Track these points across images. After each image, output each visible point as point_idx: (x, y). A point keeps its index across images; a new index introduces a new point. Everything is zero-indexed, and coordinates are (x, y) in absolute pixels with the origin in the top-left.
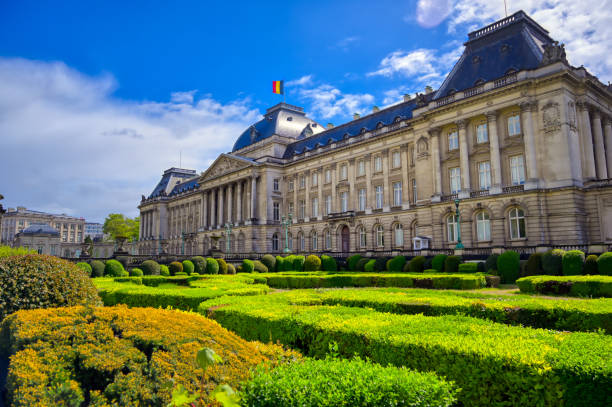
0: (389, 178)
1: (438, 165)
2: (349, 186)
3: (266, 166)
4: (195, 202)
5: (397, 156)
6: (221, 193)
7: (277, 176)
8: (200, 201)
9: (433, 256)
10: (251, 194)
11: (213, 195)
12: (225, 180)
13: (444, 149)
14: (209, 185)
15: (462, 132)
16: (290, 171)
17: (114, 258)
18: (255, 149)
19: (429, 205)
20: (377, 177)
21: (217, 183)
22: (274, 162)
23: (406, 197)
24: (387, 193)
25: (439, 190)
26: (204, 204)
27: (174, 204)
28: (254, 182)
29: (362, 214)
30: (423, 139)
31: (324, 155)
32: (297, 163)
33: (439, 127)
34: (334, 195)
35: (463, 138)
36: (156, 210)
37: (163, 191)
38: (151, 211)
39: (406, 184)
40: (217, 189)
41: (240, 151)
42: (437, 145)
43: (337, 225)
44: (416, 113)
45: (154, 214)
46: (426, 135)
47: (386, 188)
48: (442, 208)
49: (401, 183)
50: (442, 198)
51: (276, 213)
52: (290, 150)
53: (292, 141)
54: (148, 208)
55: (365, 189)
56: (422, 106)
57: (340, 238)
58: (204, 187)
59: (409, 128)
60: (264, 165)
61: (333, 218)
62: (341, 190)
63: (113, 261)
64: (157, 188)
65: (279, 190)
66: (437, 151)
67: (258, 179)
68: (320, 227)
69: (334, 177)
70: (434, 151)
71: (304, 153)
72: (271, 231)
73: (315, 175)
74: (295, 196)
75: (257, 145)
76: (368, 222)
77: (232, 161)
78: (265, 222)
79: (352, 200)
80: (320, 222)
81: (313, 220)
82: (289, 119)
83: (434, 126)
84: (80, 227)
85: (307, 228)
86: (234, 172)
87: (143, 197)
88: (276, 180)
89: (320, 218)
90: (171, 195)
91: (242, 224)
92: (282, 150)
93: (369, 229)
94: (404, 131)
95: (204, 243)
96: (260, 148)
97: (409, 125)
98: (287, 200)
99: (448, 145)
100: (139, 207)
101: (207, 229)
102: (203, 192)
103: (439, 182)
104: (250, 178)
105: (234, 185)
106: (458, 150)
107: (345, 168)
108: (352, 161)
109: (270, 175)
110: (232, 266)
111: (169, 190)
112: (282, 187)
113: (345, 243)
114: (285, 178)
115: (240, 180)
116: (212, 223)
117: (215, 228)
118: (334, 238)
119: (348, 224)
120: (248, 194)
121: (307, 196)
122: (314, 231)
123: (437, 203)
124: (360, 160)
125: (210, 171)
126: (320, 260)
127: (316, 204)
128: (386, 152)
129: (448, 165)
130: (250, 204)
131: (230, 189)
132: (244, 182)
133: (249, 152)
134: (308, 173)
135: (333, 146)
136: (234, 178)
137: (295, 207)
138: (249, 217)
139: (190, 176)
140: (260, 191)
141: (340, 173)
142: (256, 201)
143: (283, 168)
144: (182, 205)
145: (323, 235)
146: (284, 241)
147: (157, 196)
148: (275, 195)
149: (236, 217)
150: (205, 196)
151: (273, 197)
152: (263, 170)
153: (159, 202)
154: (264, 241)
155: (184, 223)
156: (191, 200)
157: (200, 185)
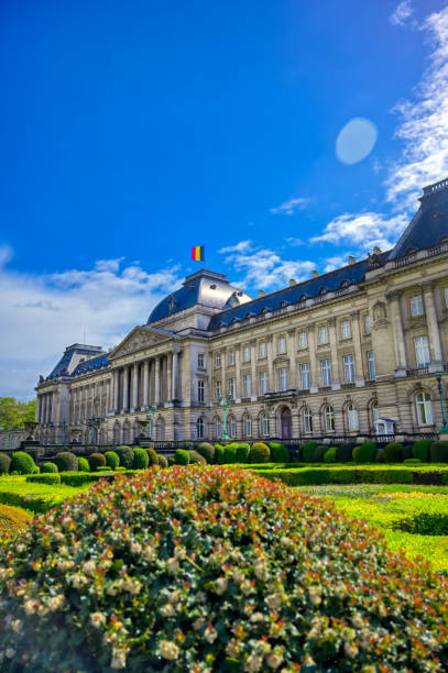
0: (338, 350)
1: (401, 334)
2: (288, 360)
3: (189, 339)
4: (102, 383)
5: (346, 325)
6: (135, 371)
7: (202, 351)
8: (109, 381)
9: (412, 443)
10: (171, 372)
11: (126, 373)
12: (140, 356)
13: (406, 315)
14: (121, 363)
15: (428, 295)
16: (217, 345)
17: (21, 449)
18: (174, 321)
19: (393, 381)
20: (322, 350)
21: (130, 360)
22: (197, 335)
23: (360, 372)
24: (335, 369)
25: (404, 364)
26: (114, 384)
27: (78, 384)
28: (175, 357)
29: (306, 393)
30: (379, 304)
31: (258, 326)
32: (226, 335)
33: (398, 291)
34: (270, 372)
35: (429, 302)
36: (56, 392)
37: (65, 370)
38: (51, 393)
39: (359, 357)
40: (130, 367)
41: (157, 323)
42: (398, 312)
43: (276, 406)
44: (369, 276)
45: (54, 396)
46: (383, 299)
47: (335, 362)
48: (410, 384)
49: (353, 356)
50: (408, 373)
51: (201, 392)
52: (216, 322)
53: (217, 311)
54: (46, 390)
55: (309, 364)
56: (377, 268)
57: (279, 422)
58: (115, 365)
59: (362, 293)
60: (187, 339)
61: (271, 399)
62: (279, 366)
63: (21, 453)
64: (58, 367)
65: (204, 367)
66: (398, 318)
67: (180, 355)
68: (255, 409)
69: (270, 351)
70: (395, 318)
71: (232, 324)
72: (197, 414)
73: (247, 350)
74: (223, 373)
75: (177, 315)
76: (315, 403)
77: (148, 334)
78: (189, 405)
79: (293, 377)
80: (255, 403)
81: (246, 401)
82: (213, 287)
83: (393, 289)
85: (238, 411)
86: (151, 347)
87: (41, 377)
88: (201, 356)
89: (254, 399)
90: (73, 374)
91: (161, 406)
92: (206, 321)
93: (316, 410)
94: (354, 296)
95: (114, 430)
96: (180, 319)
97: (362, 289)
98: (214, 378)
99: (410, 312)
100: (37, 389)
101: (118, 413)
102: (113, 371)
103: (403, 354)
104: (171, 353)
105: (151, 361)
106: (425, 316)
107: (282, 341)
108: (292, 332)
109: (193, 351)
110: (164, 458)
111: (71, 369)
112: (208, 363)
113: (286, 429)
114: (210, 353)
115: (158, 356)
116: (125, 406)
117: (128, 412)
118: (272, 422)
119: (289, 405)
120: (169, 372)
121: (238, 373)
122: (247, 414)
123: (403, 379)
124: (302, 331)
125: (122, 346)
126: (268, 450)
127: (248, 382)
128: (332, 321)
129: (412, 334)
130: (171, 384)
131: (146, 367)
132: (163, 358)
133: (168, 323)
134: (238, 346)
135: (268, 315)
136: (151, 353)
137: (223, 386)
138: (169, 399)
139: (94, 353)
140: (183, 368)
141: (277, 347)
142: (178, 379)
143: (209, 342)
144: (87, 386)
145: (258, 419)
146: (211, 426)
147: (57, 376)
148: (200, 373)
149: (154, 399)
150: (117, 375)
151: (197, 375)
152: (186, 344)
153: (60, 383)
154: (188, 427)
155: (89, 407)
156: (98, 379)
157: (109, 362)
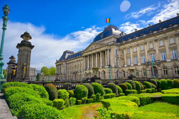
2: (155, 50)
3: (113, 45)
4: (77, 61)
7: (117, 49)
8: (82, 60)
11: (88, 57)
12: (94, 52)
14: (86, 54)
16: (122, 47)
18: (104, 41)
21: (90, 53)
22: (115, 43)
26: (84, 60)
28: (108, 51)
29: (165, 62)
31: (140, 39)
32: (126, 44)
34: (146, 55)
36: (62, 64)
37: (64, 58)
38: (60, 64)
40: (90, 55)
43: (150, 67)
45: (61, 65)
53: (118, 37)
54: (59, 64)
55: (165, 51)
57: (151, 72)
58: (84, 55)
61: (147, 64)
62: (150, 53)
65: (117, 54)
67: (110, 50)
68: (140, 68)
69: (146, 48)
71: (128, 40)
72: (116, 70)
74: (125, 56)
75: (105, 39)
76: (169, 65)
77: (97, 44)
78: (114, 66)
79: (157, 56)
80: (140, 66)
81: (136, 65)
84: (34, 71)
85: (132, 68)
86: (98, 48)
87: (57, 60)
88: (117, 51)
89: (139, 64)
90: (67, 59)
91: (103, 67)
96: (106, 40)
98: (121, 58)
100: (56, 64)
101: (86, 70)
102: (84, 57)
107: (152, 44)
108: (156, 40)
109: (114, 49)
111: (66, 57)
112: (119, 53)
114: (119, 50)
116: (88, 67)
117: (90, 69)
118: (148, 72)
119: (156, 66)
120: (106, 56)
121: (131, 56)
122: (136, 69)
124: (161, 40)
125: (86, 49)
127: (136, 59)
130: (107, 60)
131: (96, 55)
132: (104, 52)
133: (102, 41)
134: (131, 47)
136: (98, 50)
137: (125, 60)
138: (106, 65)
139: (72, 53)
140: (111, 55)
141: (149, 46)
142: (109, 58)
143: (119, 46)
144: (72, 62)
145: (141, 71)
146: (120, 74)
147: (62, 60)
148: (116, 56)
149: (100, 65)
150: (85, 58)
151: (116, 57)
152: (112, 47)
153: (63, 61)
154: (114, 74)
155: (73, 68)
156: (76, 60)
157: (82, 54)
